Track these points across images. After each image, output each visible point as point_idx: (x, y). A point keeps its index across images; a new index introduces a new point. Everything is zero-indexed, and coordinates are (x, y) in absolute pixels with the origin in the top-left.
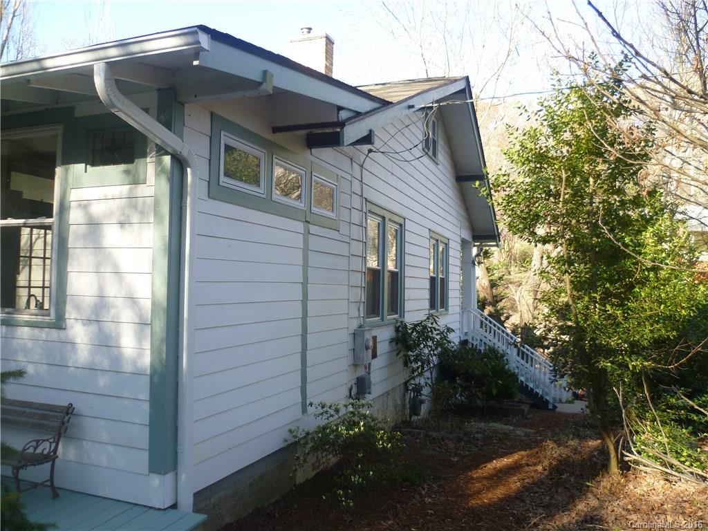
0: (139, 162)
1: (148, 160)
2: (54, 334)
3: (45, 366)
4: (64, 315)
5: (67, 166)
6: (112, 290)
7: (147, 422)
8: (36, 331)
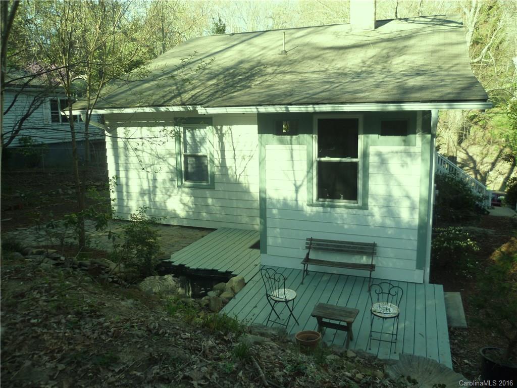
0: (412, 137)
1: (417, 135)
2: (361, 212)
3: (355, 226)
4: (368, 203)
5: (368, 135)
6: (397, 193)
7: (416, 249)
8: (350, 210)
